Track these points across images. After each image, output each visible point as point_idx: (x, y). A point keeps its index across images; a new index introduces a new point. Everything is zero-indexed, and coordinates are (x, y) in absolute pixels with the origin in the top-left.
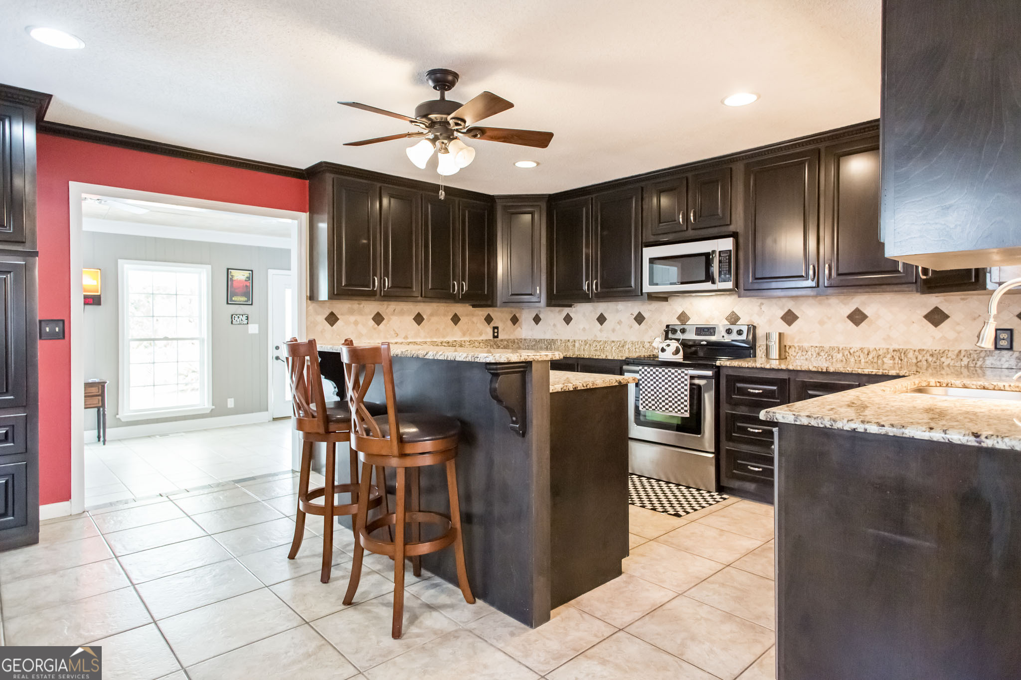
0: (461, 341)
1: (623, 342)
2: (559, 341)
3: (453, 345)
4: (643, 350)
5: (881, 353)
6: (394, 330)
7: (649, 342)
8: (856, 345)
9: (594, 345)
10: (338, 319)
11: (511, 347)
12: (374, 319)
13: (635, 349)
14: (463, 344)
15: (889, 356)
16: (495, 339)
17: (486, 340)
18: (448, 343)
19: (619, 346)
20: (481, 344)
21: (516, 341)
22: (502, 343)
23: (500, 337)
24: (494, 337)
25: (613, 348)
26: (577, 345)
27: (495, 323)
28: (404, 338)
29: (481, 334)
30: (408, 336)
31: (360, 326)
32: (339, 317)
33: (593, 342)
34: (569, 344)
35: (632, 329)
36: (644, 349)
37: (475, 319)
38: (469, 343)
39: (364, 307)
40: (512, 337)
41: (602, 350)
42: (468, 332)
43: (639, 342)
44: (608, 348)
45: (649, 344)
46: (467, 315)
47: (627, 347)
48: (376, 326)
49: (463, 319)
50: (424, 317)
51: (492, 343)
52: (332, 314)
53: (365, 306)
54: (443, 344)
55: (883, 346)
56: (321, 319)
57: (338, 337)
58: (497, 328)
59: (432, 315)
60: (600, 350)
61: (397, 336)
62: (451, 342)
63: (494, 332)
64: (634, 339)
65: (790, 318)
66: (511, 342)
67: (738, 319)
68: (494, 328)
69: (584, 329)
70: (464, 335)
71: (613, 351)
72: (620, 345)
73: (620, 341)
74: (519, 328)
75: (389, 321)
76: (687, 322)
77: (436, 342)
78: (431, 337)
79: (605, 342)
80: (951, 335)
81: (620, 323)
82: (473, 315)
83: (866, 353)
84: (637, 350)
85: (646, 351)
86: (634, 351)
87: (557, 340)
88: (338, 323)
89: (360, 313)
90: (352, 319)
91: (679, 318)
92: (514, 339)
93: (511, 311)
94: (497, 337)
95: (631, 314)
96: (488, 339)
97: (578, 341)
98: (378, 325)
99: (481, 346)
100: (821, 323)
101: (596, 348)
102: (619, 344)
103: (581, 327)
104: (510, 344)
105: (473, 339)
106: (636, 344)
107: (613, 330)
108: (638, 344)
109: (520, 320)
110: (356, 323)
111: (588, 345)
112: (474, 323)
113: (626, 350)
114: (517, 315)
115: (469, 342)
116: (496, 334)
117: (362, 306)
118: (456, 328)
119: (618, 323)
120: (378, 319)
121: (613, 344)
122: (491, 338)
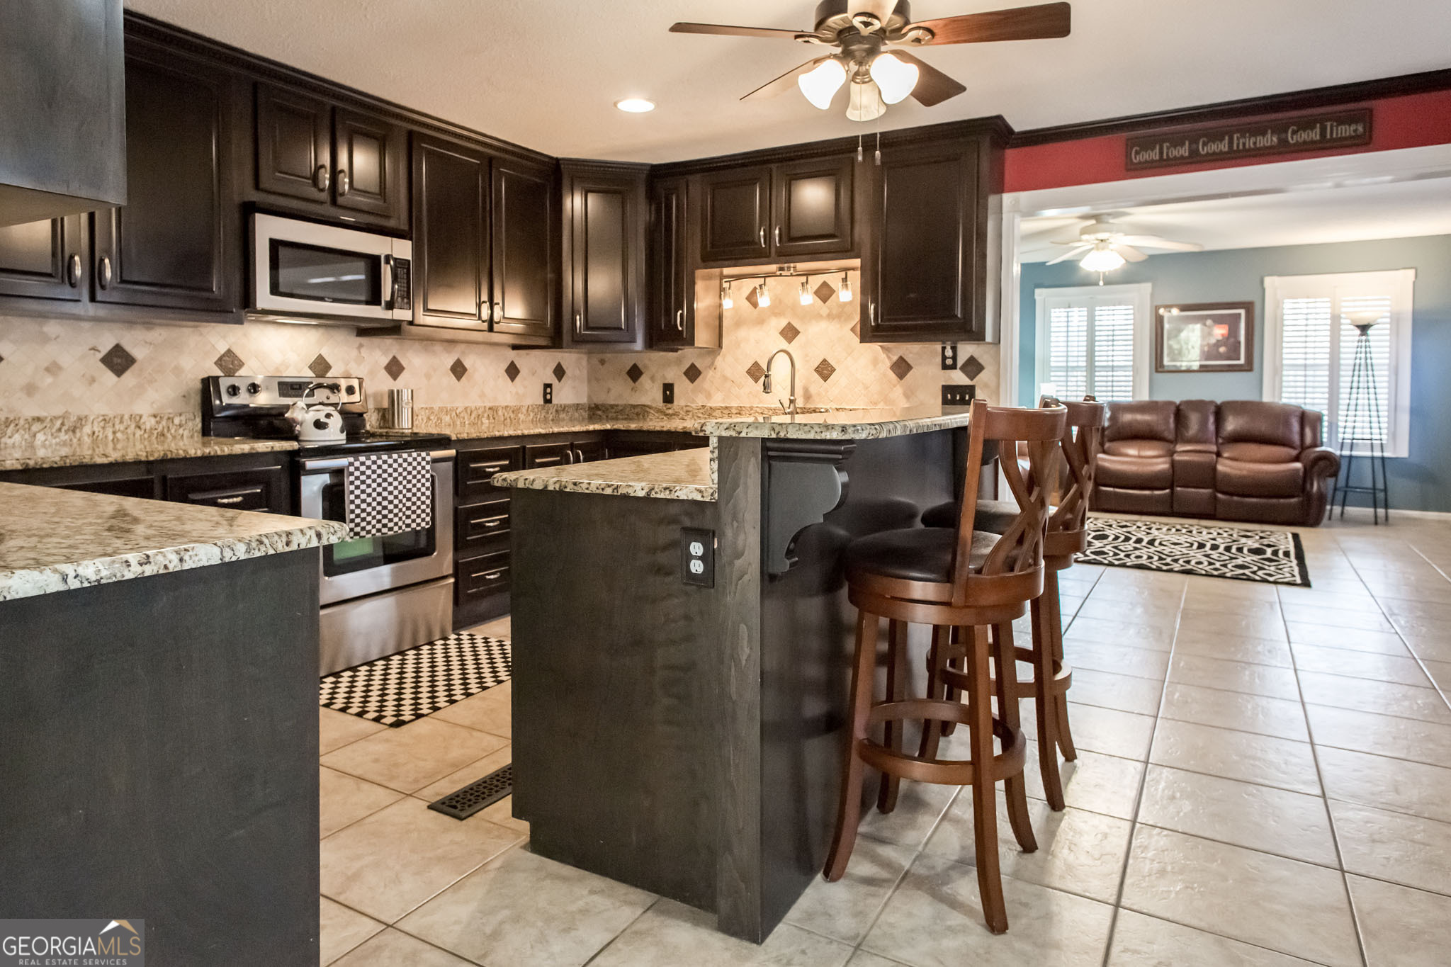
1: (71, 419)
5: (480, 412)
7: (155, 416)
8: (460, 404)
13: (114, 433)
15: (486, 415)
35: (95, 385)
36: (139, 433)
43: (126, 417)
47: (87, 429)
55: (479, 404)
65: (394, 369)
67: (328, 367)
76: (238, 370)
80: (521, 391)
83: (469, 412)
84: (119, 435)
85: (146, 436)
91: (220, 364)
95: (93, 349)
100: (428, 376)
106: (117, 421)
108: (121, 422)
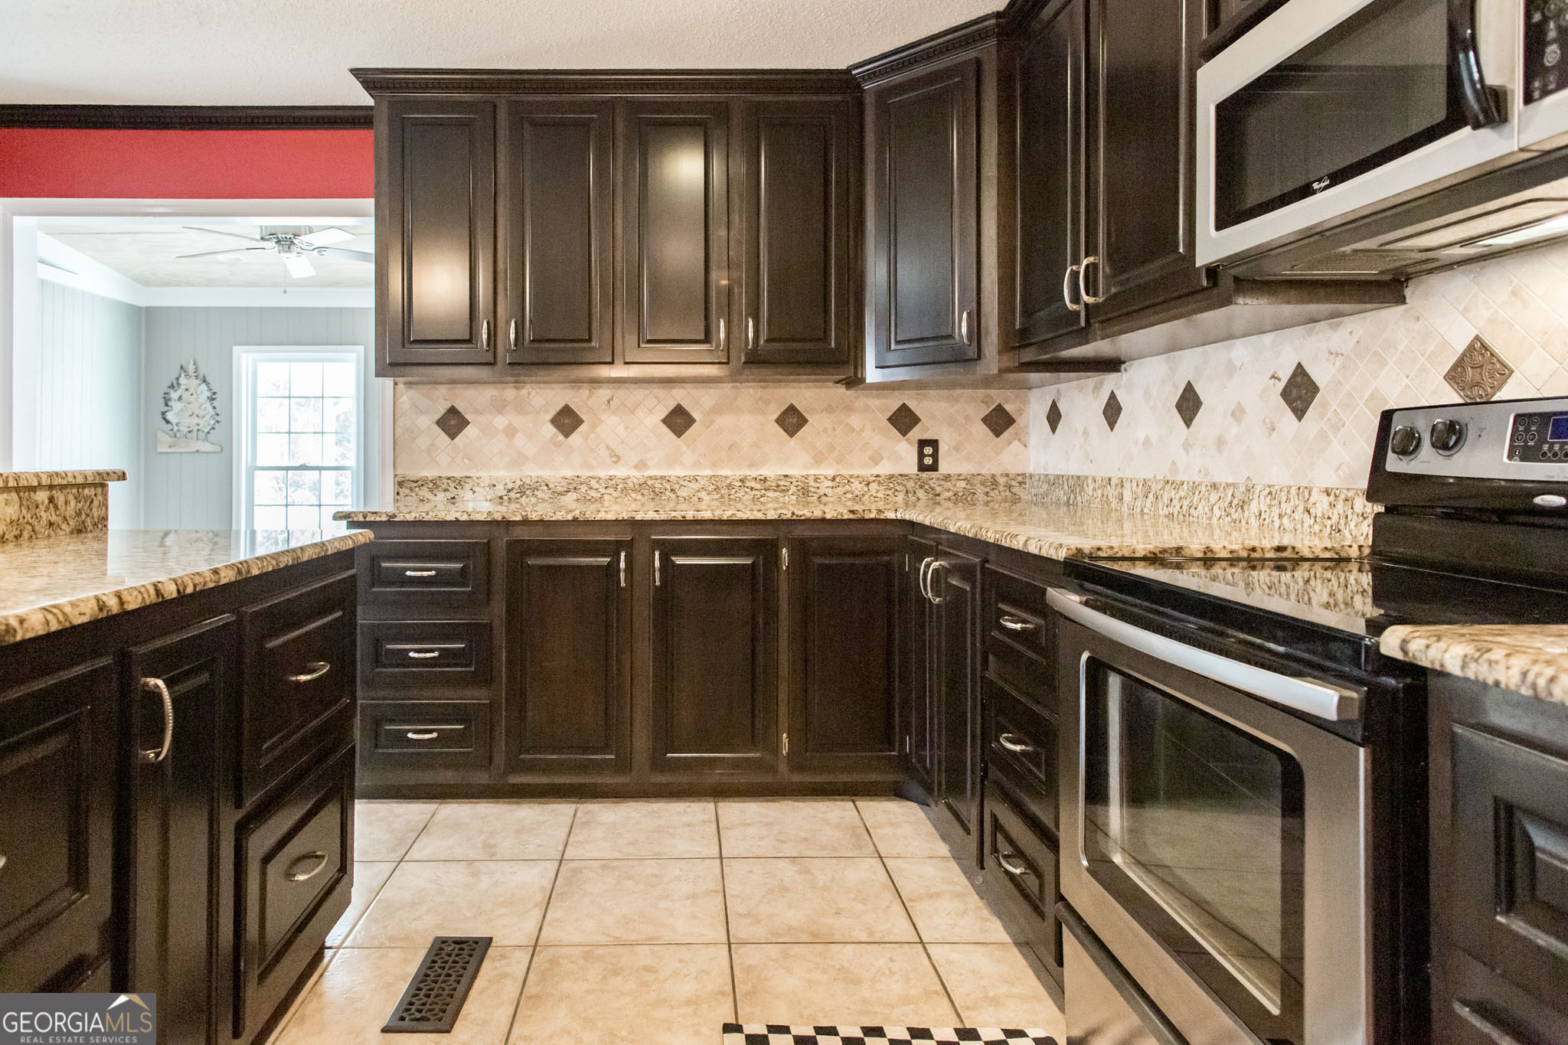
0: (806, 477)
1: (1242, 489)
2: (1090, 481)
3: (778, 486)
4: (1306, 525)
6: (608, 447)
9: (1166, 500)
10: (468, 423)
11: (981, 497)
12: (555, 421)
13: (1280, 516)
14: (812, 483)
16: (925, 475)
17: (892, 476)
18: (765, 480)
19: (1231, 503)
20: (874, 486)
21: (1002, 481)
22: (948, 485)
23: (944, 467)
24: (922, 468)
25: (1215, 508)
26: (1127, 495)
27: (926, 429)
28: (636, 467)
29: (876, 459)
30: (649, 463)
31: (520, 440)
32: (468, 417)
33: (1163, 488)
34: (1111, 492)
35: (1275, 435)
37: (855, 421)
38: (830, 484)
39: (529, 394)
40: (987, 470)
41: (1185, 517)
42: (835, 454)
43: (1293, 491)
44: (1200, 508)
45: (1326, 500)
46: (829, 410)
47: (1254, 507)
48: (561, 437)
49: (816, 422)
50: (695, 415)
51: (910, 485)
52: (453, 411)
53: (533, 393)
54: (748, 484)
56: (427, 423)
57: (467, 461)
58: (934, 444)
59: (718, 410)
60: (1181, 517)
61: (615, 463)
62: (773, 477)
63: (921, 456)
64: (1279, 476)
66: (982, 484)
68: (923, 443)
69: (1147, 442)
70: (819, 459)
71: (1214, 520)
72: (1235, 502)
73: (1233, 484)
74: (1016, 444)
75: (594, 427)
76: (1487, 387)
77: (726, 477)
78: (714, 465)
79: (1195, 487)
81: (1238, 413)
82: (849, 409)
85: (1317, 528)
86: (1277, 524)
87: (1087, 477)
88: (469, 431)
89: (520, 408)
90: (500, 421)
91: (1455, 376)
92: (993, 476)
93: (989, 396)
94: (934, 467)
95: (1273, 377)
96: (896, 471)
97: (1129, 483)
98: (567, 435)
99: (873, 492)
101: (1170, 510)
102: (1229, 498)
103: (1141, 435)
104: (980, 490)
105: (845, 472)
106: (1285, 496)
107: (1220, 443)
108: (1288, 500)
109: (1020, 421)
110: (510, 432)
111: (1151, 496)
112: (853, 430)
113: (1252, 520)
114: (1008, 407)
115: (833, 479)
116: (928, 461)
117: (524, 392)
118: (793, 443)
119: (1233, 414)
120: (567, 421)
121: (1213, 497)
122: (912, 468)
